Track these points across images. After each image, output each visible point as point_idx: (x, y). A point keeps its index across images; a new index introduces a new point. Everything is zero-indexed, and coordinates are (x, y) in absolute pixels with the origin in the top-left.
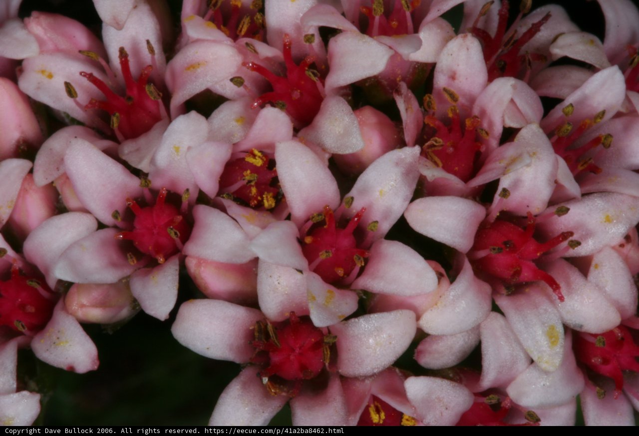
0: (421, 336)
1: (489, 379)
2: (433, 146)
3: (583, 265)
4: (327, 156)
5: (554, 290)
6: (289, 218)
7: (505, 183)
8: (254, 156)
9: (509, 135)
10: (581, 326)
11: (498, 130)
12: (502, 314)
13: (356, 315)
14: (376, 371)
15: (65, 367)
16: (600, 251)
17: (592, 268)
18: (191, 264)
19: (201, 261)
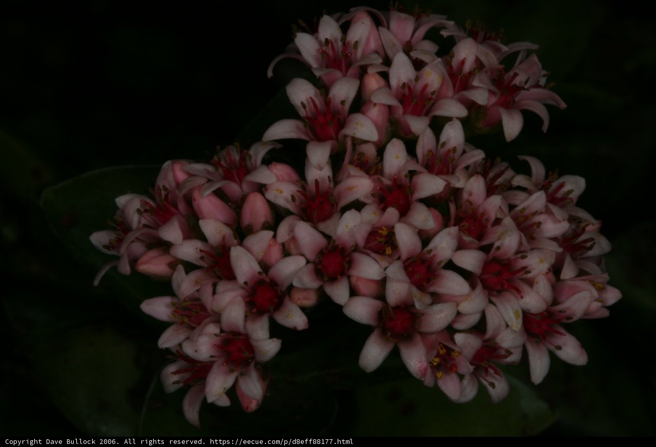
0: (459, 314)
1: (489, 335)
2: (464, 226)
3: (531, 283)
4: (417, 230)
5: (519, 294)
6: (399, 258)
7: (497, 244)
8: (383, 230)
9: (498, 221)
10: (529, 310)
11: (493, 218)
12: (494, 304)
13: (433, 304)
14: (439, 330)
15: (292, 328)
16: (537, 276)
17: (535, 284)
18: (354, 280)
19: (359, 278)
